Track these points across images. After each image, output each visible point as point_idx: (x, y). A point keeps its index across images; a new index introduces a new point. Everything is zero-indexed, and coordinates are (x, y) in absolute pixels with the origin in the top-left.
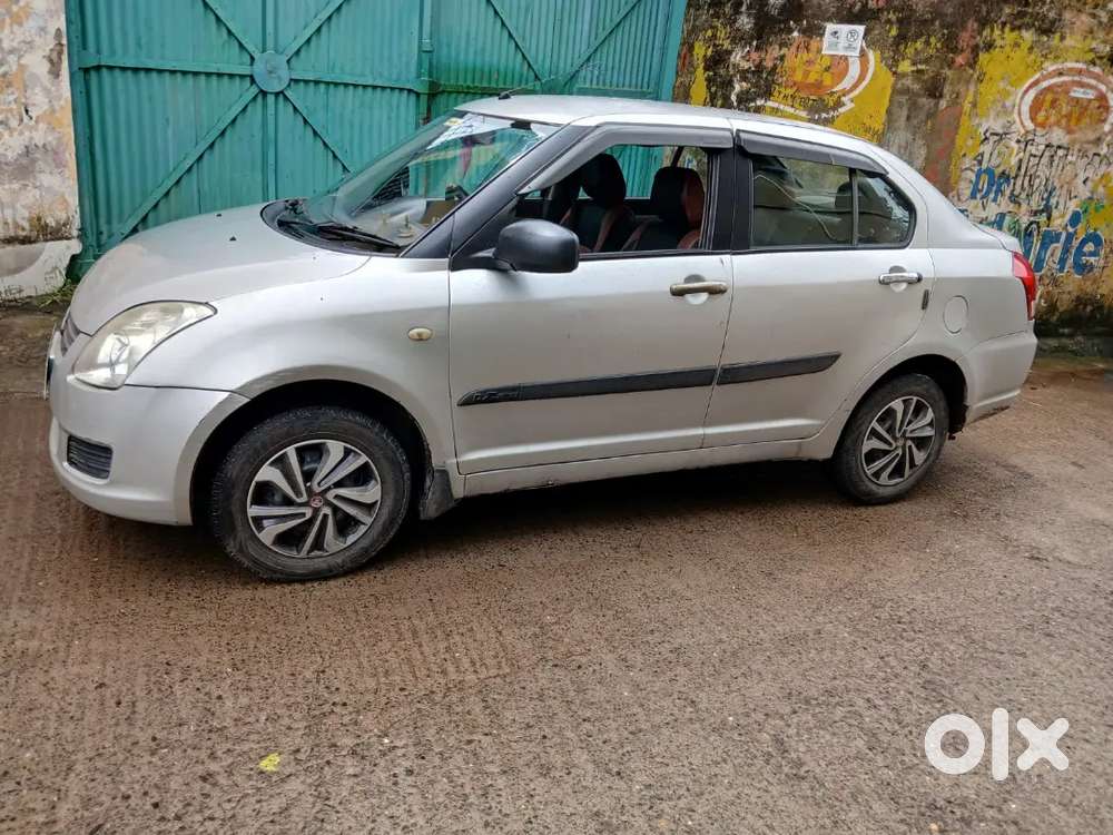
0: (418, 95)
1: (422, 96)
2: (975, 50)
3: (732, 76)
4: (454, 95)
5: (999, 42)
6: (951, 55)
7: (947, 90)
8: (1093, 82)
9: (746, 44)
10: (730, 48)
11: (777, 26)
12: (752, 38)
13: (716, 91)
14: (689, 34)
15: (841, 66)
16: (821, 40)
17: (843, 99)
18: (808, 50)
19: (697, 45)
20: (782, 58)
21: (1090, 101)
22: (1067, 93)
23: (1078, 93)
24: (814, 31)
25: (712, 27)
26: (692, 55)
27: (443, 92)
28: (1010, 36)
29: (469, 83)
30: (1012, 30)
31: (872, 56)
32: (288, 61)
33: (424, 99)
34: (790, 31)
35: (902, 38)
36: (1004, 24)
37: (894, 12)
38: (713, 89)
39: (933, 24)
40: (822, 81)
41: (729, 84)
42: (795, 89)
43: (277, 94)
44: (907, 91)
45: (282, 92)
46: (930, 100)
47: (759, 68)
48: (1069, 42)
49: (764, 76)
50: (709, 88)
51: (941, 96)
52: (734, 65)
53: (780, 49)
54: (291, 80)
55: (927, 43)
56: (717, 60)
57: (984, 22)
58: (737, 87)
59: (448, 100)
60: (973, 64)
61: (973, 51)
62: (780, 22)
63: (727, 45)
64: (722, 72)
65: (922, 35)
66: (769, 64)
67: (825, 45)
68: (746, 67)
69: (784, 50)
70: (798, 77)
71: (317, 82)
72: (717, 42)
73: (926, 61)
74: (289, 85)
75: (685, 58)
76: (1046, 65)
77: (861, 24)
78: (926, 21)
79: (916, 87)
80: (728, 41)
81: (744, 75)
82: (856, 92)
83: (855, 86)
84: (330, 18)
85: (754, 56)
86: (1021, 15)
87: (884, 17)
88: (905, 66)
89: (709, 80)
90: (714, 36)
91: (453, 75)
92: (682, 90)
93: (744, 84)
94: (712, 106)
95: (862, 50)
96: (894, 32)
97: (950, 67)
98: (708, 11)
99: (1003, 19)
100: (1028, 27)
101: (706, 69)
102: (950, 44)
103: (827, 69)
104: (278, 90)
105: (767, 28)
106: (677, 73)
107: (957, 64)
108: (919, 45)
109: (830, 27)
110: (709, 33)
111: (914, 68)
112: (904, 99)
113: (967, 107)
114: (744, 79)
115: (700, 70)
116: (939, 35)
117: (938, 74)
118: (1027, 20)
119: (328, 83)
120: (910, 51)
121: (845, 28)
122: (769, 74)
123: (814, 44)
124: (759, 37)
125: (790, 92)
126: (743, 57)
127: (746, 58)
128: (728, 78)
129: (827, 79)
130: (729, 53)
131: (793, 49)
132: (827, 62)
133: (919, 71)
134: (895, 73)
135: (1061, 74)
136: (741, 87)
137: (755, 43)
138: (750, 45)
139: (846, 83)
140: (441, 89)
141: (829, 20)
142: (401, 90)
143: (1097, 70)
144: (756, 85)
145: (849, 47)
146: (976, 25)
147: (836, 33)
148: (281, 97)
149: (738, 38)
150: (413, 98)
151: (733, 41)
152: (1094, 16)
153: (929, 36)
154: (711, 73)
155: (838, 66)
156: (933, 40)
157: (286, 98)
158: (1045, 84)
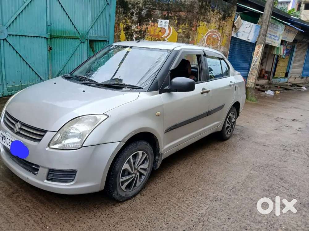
0: (47, 39)
1: (48, 39)
2: (196, 26)
3: (133, 33)
4: (56, 39)
5: (201, 25)
6: (191, 28)
7: (191, 36)
8: (216, 34)
9: (136, 24)
10: (131, 25)
11: (145, 19)
12: (138, 23)
13: (128, 37)
14: (118, 21)
15: (164, 31)
16: (158, 24)
17: (165, 39)
18: (154, 26)
19: (120, 24)
20: (147, 28)
21: (216, 38)
22: (212, 36)
23: (214, 36)
24: (155, 21)
25: (125, 19)
26: (119, 27)
27: (53, 38)
28: (203, 23)
29: (60, 35)
30: (203, 22)
31: (171, 27)
32: (7, 28)
33: (49, 40)
34: (149, 21)
35: (178, 24)
36: (201, 20)
37: (176, 17)
38: (127, 36)
39: (186, 20)
40: (159, 34)
41: (132, 35)
42: (152, 36)
43: (4, 40)
44: (181, 37)
45: (5, 39)
46: (187, 39)
47: (141, 31)
48: (212, 25)
49: (143, 33)
50: (126, 36)
51: (190, 38)
52: (133, 30)
53: (146, 26)
54: (8, 35)
55: (185, 25)
56: (127, 29)
57: (198, 20)
58: (135, 36)
59: (54, 40)
60: (196, 30)
61: (196, 27)
62: (145, 18)
63: (130, 24)
64: (129, 31)
65: (184, 23)
66: (143, 29)
67: (159, 25)
68: (137, 30)
69: (148, 26)
70: (152, 33)
71: (16, 35)
72: (127, 23)
73: (185, 29)
74: (7, 37)
75: (117, 27)
76: (208, 30)
77: (168, 20)
78: (184, 19)
79: (183, 36)
80: (130, 23)
81: (136, 32)
82: (169, 37)
83: (168, 35)
84: (19, 14)
85: (139, 27)
86: (204, 18)
87: (174, 18)
88: (180, 31)
89: (125, 34)
90: (126, 22)
91: (55, 32)
92: (117, 36)
93: (137, 35)
94: (127, 41)
95: (169, 26)
96: (176, 22)
97: (191, 31)
98: (123, 15)
99: (201, 19)
100: (206, 21)
101: (124, 31)
102: (191, 25)
103: (160, 31)
104: (4, 38)
105: (142, 20)
106: (115, 32)
107: (193, 30)
108: (183, 25)
109: (160, 20)
110: (124, 21)
111: (183, 31)
112: (180, 39)
113: (196, 40)
114: (136, 33)
115: (122, 31)
116: (188, 23)
117: (188, 33)
118: (205, 19)
119: (20, 36)
120: (181, 27)
121: (163, 21)
122: (144, 32)
123: (156, 25)
124: (140, 23)
125: (150, 37)
126: (135, 28)
127: (137, 28)
128: (131, 33)
129: (160, 34)
130: (131, 26)
131: (150, 26)
132: (159, 30)
133: (184, 32)
134: (178, 32)
135: (211, 32)
136: (136, 36)
137: (139, 24)
138: (137, 24)
139: (165, 35)
140: (53, 37)
141: (159, 18)
142: (42, 37)
143: (216, 31)
144: (141, 35)
145: (165, 25)
146: (196, 21)
147: (161, 22)
148: (5, 40)
149: (133, 22)
150: (46, 40)
151: (132, 23)
152: (215, 18)
153: (185, 23)
154: (126, 32)
155: (163, 30)
156: (187, 24)
157: (7, 41)
158: (208, 34)
